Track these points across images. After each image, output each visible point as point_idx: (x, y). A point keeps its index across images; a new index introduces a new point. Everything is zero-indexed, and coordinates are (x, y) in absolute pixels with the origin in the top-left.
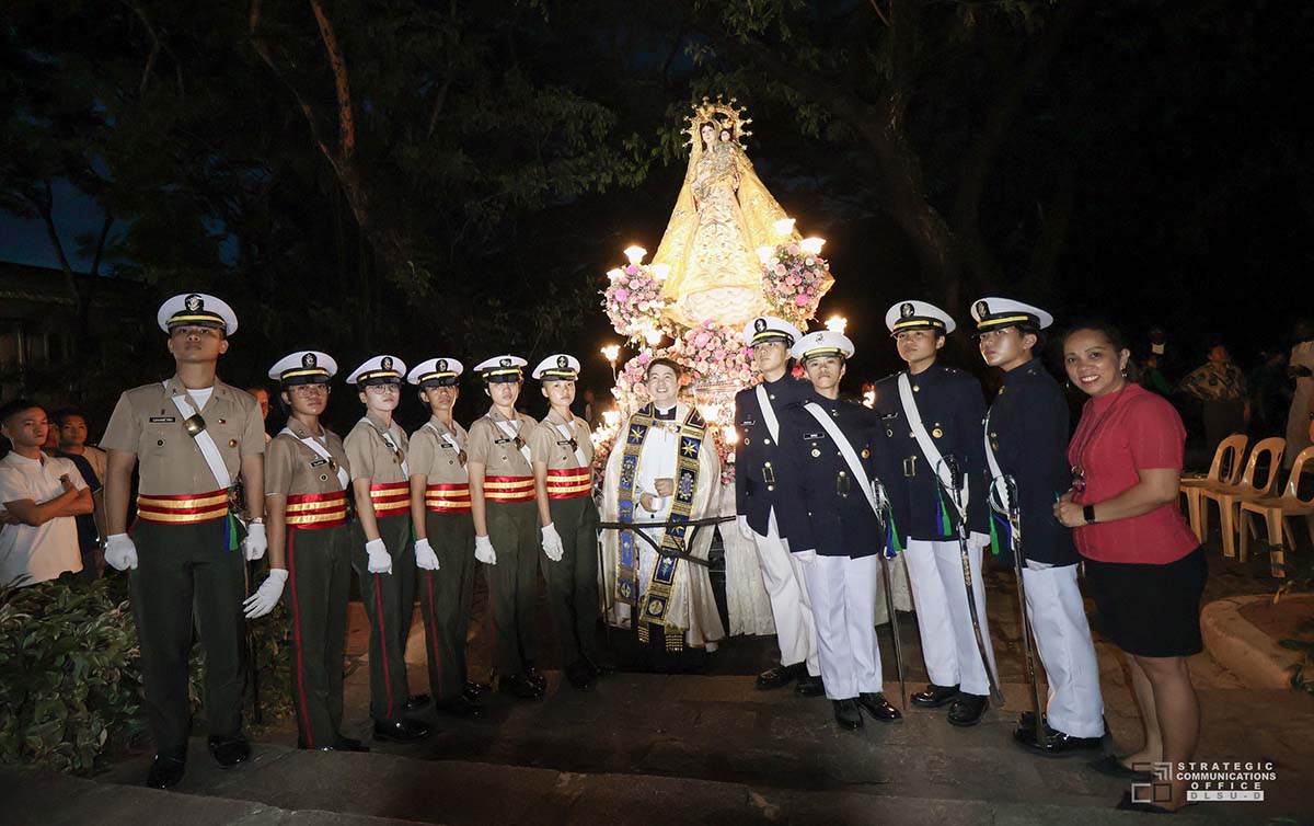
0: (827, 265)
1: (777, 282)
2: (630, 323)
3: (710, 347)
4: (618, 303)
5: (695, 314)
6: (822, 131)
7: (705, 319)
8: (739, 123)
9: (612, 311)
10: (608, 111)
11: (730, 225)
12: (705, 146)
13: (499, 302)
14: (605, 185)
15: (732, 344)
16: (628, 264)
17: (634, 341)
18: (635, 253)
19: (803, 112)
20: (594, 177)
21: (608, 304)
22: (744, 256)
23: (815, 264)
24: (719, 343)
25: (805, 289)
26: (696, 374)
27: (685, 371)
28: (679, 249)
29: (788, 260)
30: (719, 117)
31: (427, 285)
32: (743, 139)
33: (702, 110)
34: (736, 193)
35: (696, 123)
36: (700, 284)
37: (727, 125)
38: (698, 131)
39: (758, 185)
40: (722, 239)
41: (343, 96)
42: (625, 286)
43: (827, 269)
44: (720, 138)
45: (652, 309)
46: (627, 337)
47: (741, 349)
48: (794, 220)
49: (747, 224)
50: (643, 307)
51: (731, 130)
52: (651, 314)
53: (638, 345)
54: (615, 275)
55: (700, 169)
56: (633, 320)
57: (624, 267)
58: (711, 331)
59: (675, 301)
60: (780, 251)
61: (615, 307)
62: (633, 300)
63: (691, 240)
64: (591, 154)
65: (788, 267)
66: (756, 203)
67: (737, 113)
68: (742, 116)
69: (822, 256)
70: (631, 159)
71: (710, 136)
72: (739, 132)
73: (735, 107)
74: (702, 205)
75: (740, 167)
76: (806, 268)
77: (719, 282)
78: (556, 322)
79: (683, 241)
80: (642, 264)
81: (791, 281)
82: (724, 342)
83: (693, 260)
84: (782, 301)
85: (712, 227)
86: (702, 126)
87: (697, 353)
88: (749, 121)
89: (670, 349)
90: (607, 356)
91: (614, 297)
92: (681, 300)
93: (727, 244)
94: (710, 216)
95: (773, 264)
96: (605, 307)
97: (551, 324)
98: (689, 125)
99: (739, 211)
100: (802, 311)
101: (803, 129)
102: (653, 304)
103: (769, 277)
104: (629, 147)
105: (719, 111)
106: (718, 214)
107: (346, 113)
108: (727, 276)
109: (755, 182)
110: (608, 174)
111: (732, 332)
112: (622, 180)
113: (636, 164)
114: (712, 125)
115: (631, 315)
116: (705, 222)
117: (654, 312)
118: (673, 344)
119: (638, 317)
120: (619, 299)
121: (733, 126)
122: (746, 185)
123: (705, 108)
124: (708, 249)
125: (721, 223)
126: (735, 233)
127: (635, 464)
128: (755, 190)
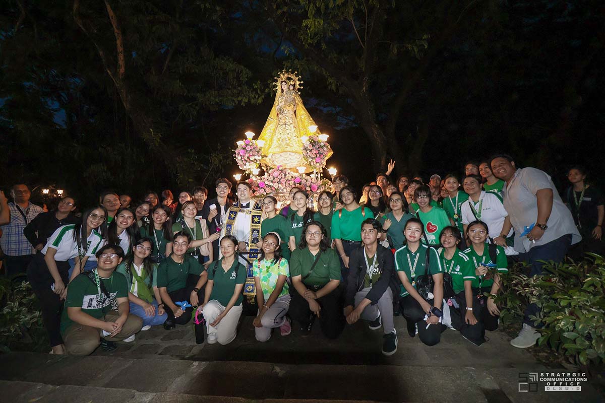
0: (329, 146)
1: (308, 152)
2: (246, 165)
3: (279, 177)
4: (241, 156)
5: (275, 163)
6: (337, 89)
7: (279, 165)
8: (298, 83)
9: (238, 159)
10: (248, 70)
11: (291, 125)
12: (283, 91)
13: (193, 151)
14: (245, 102)
15: (289, 176)
16: (246, 139)
17: (247, 172)
18: (250, 134)
20: (240, 99)
21: (237, 156)
22: (297, 139)
23: (324, 145)
24: (283, 176)
25: (320, 156)
26: (273, 188)
27: (268, 187)
29: (313, 142)
30: (289, 79)
31: (159, 140)
32: (299, 90)
33: (282, 75)
34: (295, 112)
35: (279, 80)
36: (277, 150)
37: (292, 83)
38: (280, 84)
40: (288, 131)
41: (120, 49)
42: (244, 149)
44: (289, 88)
45: (256, 159)
46: (245, 171)
47: (292, 179)
48: (317, 126)
49: (299, 126)
50: (252, 158)
51: (294, 85)
52: (255, 161)
53: (249, 174)
54: (240, 143)
55: (280, 101)
56: (247, 163)
57: (244, 140)
58: (280, 170)
59: (266, 157)
60: (310, 139)
61: (239, 158)
62: (247, 155)
63: (275, 131)
64: (239, 88)
65: (313, 146)
66: (303, 117)
67: (297, 78)
69: (328, 142)
70: (257, 92)
71: (285, 87)
72: (297, 86)
73: (297, 75)
74: (280, 116)
75: (297, 102)
76: (320, 147)
77: (285, 150)
78: (220, 161)
79: (272, 131)
80: (253, 139)
81: (314, 152)
82: (285, 175)
83: (275, 139)
84: (310, 160)
85: (284, 126)
86: (282, 82)
87: (274, 179)
88: (302, 82)
89: (263, 177)
90: (236, 179)
91: (239, 153)
92: (269, 156)
93: (290, 134)
94: (283, 121)
95: (307, 144)
96: (235, 157)
97: (218, 162)
98: (276, 81)
99: (296, 120)
100: (318, 164)
101: (329, 87)
102: (256, 157)
103: (305, 149)
104: (256, 87)
105: (290, 76)
106: (287, 121)
107: (121, 57)
108: (289, 147)
109: (303, 109)
110: (246, 98)
111: (289, 171)
112: (253, 101)
113: (259, 95)
114: (286, 82)
115: (246, 161)
116: (281, 124)
117: (257, 161)
118: (264, 175)
119: (249, 162)
120: (241, 154)
121: (295, 84)
122: (299, 110)
123: (283, 74)
124: (282, 136)
125: (288, 125)
126: (293, 129)
127: (231, 228)
128: (302, 112)
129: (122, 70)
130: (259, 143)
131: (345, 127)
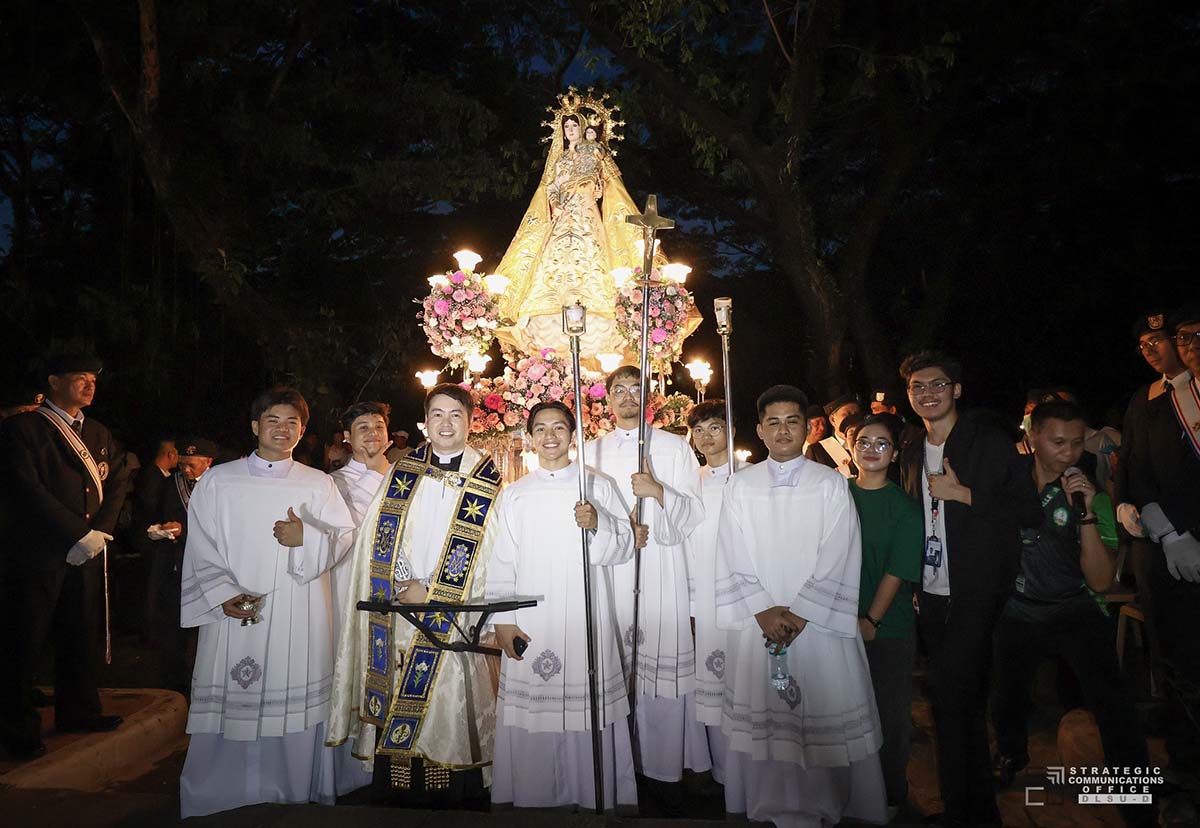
0: (692, 298)
2: (450, 343)
3: (546, 381)
4: (438, 317)
5: (537, 342)
6: (719, 166)
7: (546, 347)
8: (610, 125)
9: (430, 325)
10: (489, 112)
11: (586, 239)
12: (566, 143)
13: (333, 313)
14: (478, 193)
16: (456, 270)
17: (454, 365)
18: (467, 258)
19: (700, 145)
20: (464, 183)
21: (426, 317)
22: (600, 277)
23: (678, 295)
24: (556, 379)
25: (664, 323)
27: (512, 409)
28: (526, 261)
30: (587, 112)
31: (240, 281)
33: (566, 101)
34: (599, 202)
35: (559, 115)
36: (546, 305)
37: (594, 123)
38: (560, 124)
39: (626, 199)
40: (577, 255)
42: (448, 297)
43: (692, 302)
44: (585, 137)
45: (480, 329)
46: (447, 360)
48: (660, 242)
49: (608, 242)
50: (468, 325)
51: (600, 129)
52: (478, 334)
53: (459, 371)
54: (439, 281)
55: (559, 171)
56: (455, 340)
57: (451, 273)
58: (549, 362)
59: (512, 324)
60: (638, 275)
61: (433, 322)
62: (455, 315)
63: (540, 253)
66: (620, 217)
67: (608, 113)
68: (615, 117)
69: (688, 286)
70: (510, 169)
71: (573, 132)
72: (609, 134)
73: (608, 105)
74: (557, 212)
75: (606, 174)
76: (666, 298)
79: (533, 252)
80: (474, 272)
82: (562, 377)
83: (540, 275)
84: (636, 334)
85: (566, 240)
86: (565, 119)
87: (529, 387)
88: (622, 123)
89: (498, 379)
90: (423, 383)
91: (433, 307)
92: (522, 323)
93: (581, 261)
94: (565, 226)
95: (629, 290)
96: (422, 321)
98: (551, 117)
99: (600, 226)
100: (658, 348)
102: (482, 322)
103: (623, 304)
104: (507, 154)
105: (588, 106)
106: (575, 225)
109: (624, 196)
110: (482, 181)
114: (577, 121)
115: (453, 333)
116: (559, 233)
117: (482, 333)
118: (502, 374)
119: (461, 336)
120: (438, 311)
121: (602, 125)
122: (611, 197)
123: (571, 99)
124: (559, 266)
125: (577, 237)
126: (592, 250)
127: (396, 527)
128: (619, 201)
129: (151, 92)
130: (494, 284)
131: (736, 270)
